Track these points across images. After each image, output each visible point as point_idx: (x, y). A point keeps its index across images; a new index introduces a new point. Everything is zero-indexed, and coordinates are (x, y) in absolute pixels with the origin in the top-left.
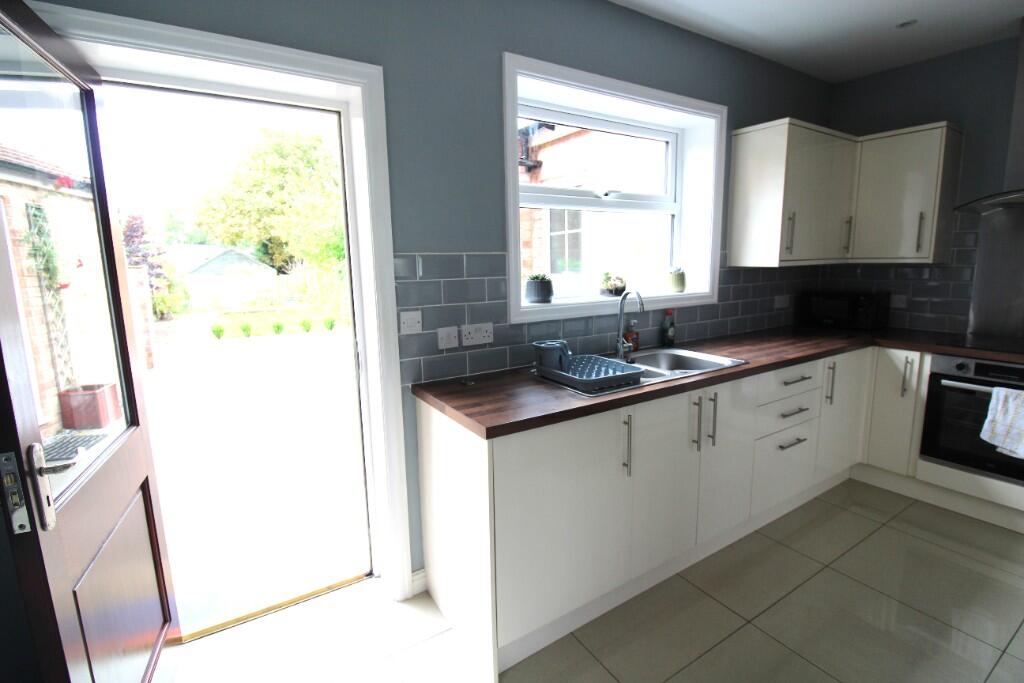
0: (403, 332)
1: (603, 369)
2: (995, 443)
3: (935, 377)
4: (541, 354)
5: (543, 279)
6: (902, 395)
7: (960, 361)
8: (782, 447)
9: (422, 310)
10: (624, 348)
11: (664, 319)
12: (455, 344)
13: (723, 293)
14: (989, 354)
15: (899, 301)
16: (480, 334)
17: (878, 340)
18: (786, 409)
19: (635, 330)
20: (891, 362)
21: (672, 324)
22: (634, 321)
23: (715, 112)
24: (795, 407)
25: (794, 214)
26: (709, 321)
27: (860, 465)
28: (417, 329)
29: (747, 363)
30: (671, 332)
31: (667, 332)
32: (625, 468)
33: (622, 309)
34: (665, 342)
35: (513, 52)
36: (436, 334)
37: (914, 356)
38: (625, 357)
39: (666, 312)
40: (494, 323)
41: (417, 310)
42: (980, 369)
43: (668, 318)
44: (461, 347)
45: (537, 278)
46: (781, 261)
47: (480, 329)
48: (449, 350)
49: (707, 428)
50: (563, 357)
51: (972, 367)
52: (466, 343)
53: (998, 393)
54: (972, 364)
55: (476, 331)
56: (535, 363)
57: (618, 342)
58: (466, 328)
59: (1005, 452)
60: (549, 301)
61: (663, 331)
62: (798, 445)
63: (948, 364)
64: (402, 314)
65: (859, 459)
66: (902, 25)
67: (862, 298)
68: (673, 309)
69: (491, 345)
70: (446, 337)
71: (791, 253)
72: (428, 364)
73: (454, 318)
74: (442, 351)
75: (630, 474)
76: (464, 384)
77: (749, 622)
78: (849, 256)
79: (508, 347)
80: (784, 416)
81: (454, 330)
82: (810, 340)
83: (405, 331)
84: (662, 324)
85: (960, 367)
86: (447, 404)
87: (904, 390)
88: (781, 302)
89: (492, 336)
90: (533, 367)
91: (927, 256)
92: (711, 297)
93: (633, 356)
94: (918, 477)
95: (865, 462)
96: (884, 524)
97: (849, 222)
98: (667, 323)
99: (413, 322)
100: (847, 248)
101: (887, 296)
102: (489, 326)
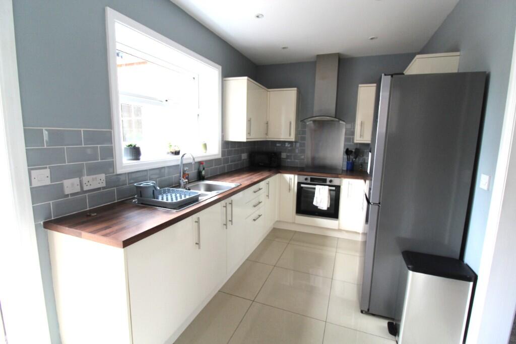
0: (34, 185)
1: (178, 195)
2: (317, 205)
3: (299, 184)
4: (140, 191)
5: (135, 146)
6: (289, 192)
7: (306, 177)
8: (254, 220)
9: (49, 168)
10: (184, 182)
11: (200, 166)
12: (78, 189)
13: (223, 153)
14: (314, 174)
15: (284, 155)
16: (96, 181)
17: (281, 171)
18: (254, 204)
19: (186, 172)
20: (284, 179)
21: (204, 169)
22: (186, 168)
23: (217, 68)
24: (257, 202)
25: (250, 119)
26: (218, 166)
27: (277, 221)
28: (47, 182)
29: (241, 185)
30: (203, 173)
31: (202, 172)
32: (197, 245)
33: (182, 162)
34: (200, 177)
35: (111, 7)
36: (62, 183)
37: (292, 176)
38: (185, 187)
39: (200, 163)
40: (106, 174)
41: (46, 168)
42: (312, 179)
43: (201, 165)
44: (83, 192)
45: (131, 145)
46: (247, 139)
47: (96, 178)
48: (73, 194)
49: (229, 218)
50: (155, 191)
51: (309, 179)
52: (86, 188)
53: (317, 187)
54: (309, 178)
55: (93, 179)
56: (136, 196)
57: (180, 179)
58: (85, 178)
59: (321, 208)
60: (139, 159)
61: (199, 173)
62: (260, 218)
63: (302, 179)
64: (33, 172)
65: (276, 220)
66: (284, 48)
67: (273, 154)
68: (203, 161)
69: (104, 188)
70: (71, 186)
71: (250, 135)
72: (57, 206)
73: (76, 173)
74: (68, 195)
75: (199, 248)
76: (90, 216)
77: (254, 301)
78: (267, 137)
79: (115, 188)
80: (255, 206)
81: (76, 181)
82: (259, 172)
83: (36, 184)
84: (199, 169)
85: (306, 179)
86: (82, 230)
87: (290, 190)
88: (244, 156)
89: (104, 182)
90: (134, 198)
91: (292, 138)
92: (218, 155)
93: (189, 186)
94: (296, 222)
95: (279, 220)
96: (288, 243)
97: (267, 123)
98: (201, 169)
99: (43, 177)
100: (267, 134)
101: (280, 153)
102: (103, 176)
